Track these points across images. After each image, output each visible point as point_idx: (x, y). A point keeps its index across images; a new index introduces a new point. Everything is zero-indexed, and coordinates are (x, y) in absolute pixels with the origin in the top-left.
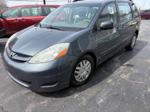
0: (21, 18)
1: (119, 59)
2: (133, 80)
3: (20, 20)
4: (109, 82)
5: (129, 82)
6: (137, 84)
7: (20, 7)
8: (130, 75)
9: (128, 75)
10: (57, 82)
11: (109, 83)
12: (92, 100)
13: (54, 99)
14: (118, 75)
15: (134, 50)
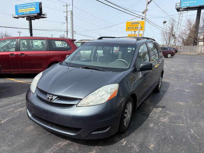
0: (19, 53)
1: (151, 102)
2: (174, 123)
4: (151, 126)
5: (171, 125)
6: (179, 127)
8: (168, 118)
9: (167, 118)
11: (151, 128)
12: (142, 145)
14: (157, 119)
15: (161, 93)
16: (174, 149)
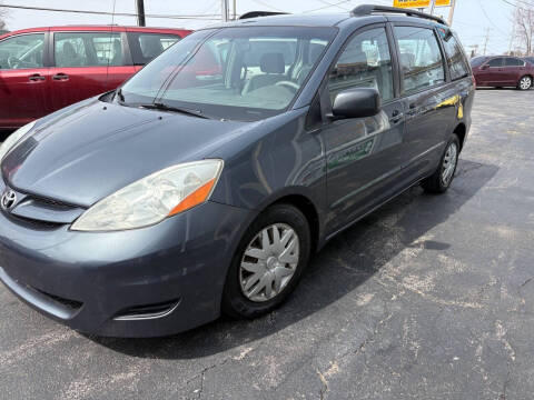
0: (52, 72)
1: (399, 223)
2: (447, 296)
3: (48, 77)
4: (362, 303)
5: (434, 304)
6: (458, 310)
7: (52, 34)
8: (435, 280)
9: (429, 280)
10: (175, 301)
11: (362, 307)
12: (302, 367)
13: (163, 363)
14: (396, 278)
15: (450, 194)
16: (404, 391)
